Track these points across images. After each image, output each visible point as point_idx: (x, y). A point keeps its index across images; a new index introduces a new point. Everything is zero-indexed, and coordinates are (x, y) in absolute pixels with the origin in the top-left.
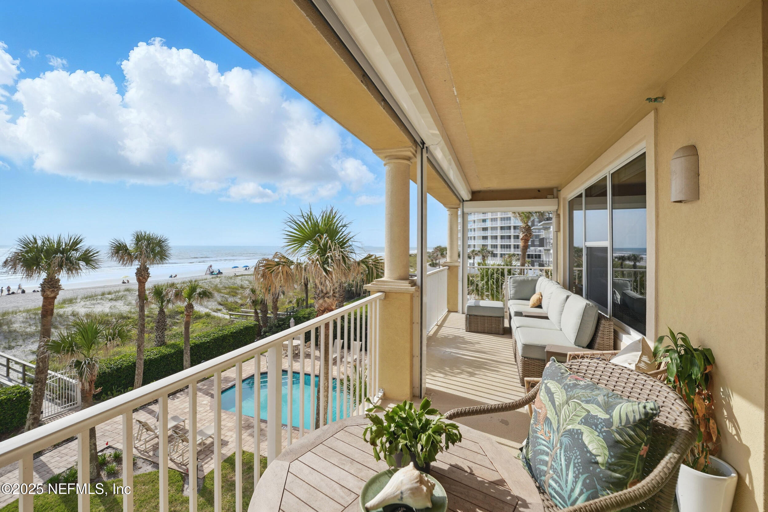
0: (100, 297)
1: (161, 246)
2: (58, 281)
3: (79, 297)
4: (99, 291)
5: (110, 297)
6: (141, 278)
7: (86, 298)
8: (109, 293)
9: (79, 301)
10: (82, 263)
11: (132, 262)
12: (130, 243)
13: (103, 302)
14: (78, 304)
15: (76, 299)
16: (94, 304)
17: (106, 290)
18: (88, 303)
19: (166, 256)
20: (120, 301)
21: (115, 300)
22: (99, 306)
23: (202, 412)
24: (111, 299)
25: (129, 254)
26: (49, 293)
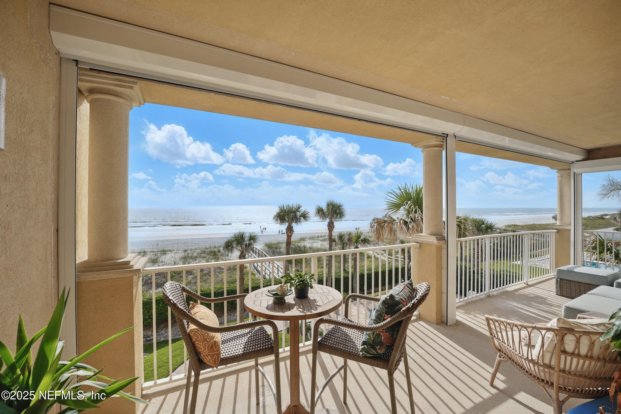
0: (316, 238)
1: (340, 209)
2: (292, 227)
3: (307, 238)
4: (316, 235)
5: (321, 238)
6: (330, 228)
7: (310, 238)
8: (321, 237)
9: (307, 239)
10: (302, 218)
11: (326, 218)
12: (324, 207)
13: (318, 241)
14: (307, 242)
15: (306, 238)
16: (313, 242)
17: (320, 235)
18: (311, 241)
19: (343, 215)
20: (326, 242)
21: (323, 241)
22: (316, 243)
23: (362, 318)
24: (322, 240)
25: (324, 214)
26: (289, 233)
